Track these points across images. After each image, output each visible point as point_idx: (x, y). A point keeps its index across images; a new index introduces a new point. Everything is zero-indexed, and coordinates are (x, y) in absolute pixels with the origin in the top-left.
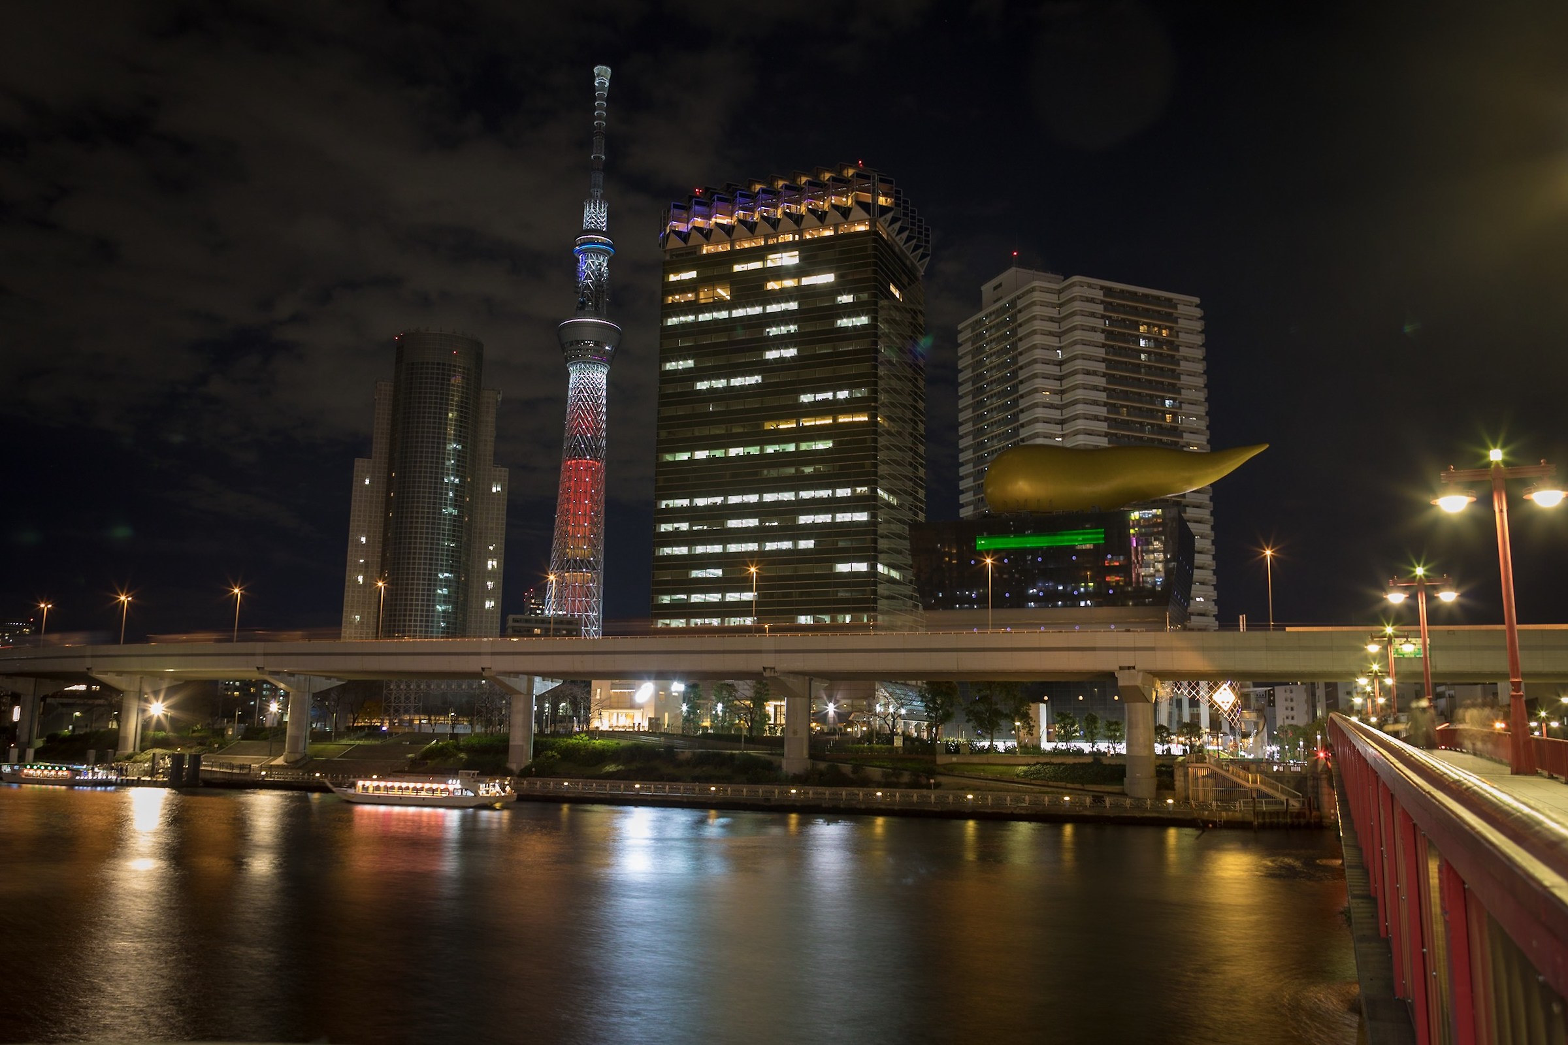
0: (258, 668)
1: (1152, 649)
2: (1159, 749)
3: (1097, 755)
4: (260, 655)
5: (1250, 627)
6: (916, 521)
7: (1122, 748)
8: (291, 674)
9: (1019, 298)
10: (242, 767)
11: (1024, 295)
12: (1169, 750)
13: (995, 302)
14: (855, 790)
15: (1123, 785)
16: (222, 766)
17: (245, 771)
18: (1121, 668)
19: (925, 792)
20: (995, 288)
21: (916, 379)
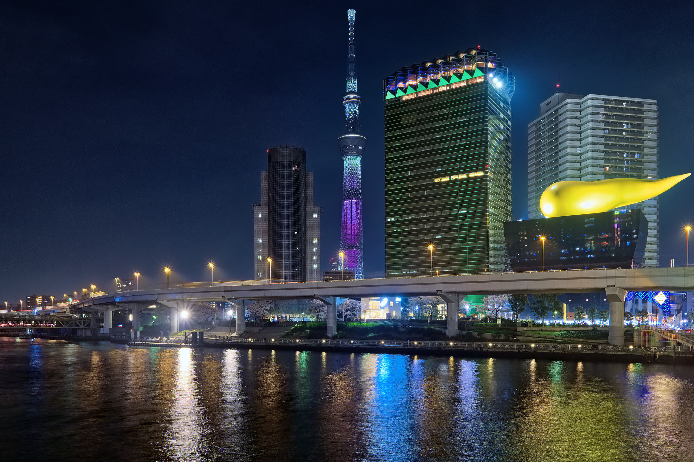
0: (222, 297)
1: (625, 277)
2: (626, 323)
3: (595, 327)
4: (223, 291)
5: (676, 265)
6: (507, 220)
7: (607, 323)
8: (236, 299)
9: (560, 108)
10: (220, 337)
11: (562, 107)
12: (631, 323)
13: (547, 111)
14: (479, 343)
15: (607, 340)
16: (212, 336)
17: (221, 339)
18: (608, 286)
19: (511, 343)
20: (547, 104)
21: (507, 153)
